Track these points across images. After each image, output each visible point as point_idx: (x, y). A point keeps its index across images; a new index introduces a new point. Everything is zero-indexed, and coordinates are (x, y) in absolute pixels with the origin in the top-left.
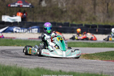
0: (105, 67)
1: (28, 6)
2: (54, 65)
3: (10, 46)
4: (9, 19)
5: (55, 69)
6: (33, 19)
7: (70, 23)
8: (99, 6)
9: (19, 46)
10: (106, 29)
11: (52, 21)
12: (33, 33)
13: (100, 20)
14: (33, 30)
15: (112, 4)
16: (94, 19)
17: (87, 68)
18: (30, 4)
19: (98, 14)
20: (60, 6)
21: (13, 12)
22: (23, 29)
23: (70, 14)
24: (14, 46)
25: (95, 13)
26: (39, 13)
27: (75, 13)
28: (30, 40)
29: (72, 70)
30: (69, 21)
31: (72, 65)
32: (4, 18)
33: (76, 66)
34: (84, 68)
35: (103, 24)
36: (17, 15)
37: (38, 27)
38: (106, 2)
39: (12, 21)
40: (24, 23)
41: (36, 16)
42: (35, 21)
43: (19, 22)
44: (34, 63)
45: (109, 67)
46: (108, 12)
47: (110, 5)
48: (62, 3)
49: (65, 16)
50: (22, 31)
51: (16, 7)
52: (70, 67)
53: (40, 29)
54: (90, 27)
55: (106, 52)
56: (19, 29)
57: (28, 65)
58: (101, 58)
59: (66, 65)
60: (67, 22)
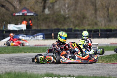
0: (111, 69)
1: (32, 14)
2: (62, 70)
3: (18, 53)
4: (15, 27)
5: (63, 73)
6: (38, 26)
7: (73, 28)
8: (99, 11)
9: (26, 52)
10: (108, 33)
11: (55, 28)
12: (38, 40)
13: (102, 25)
14: (38, 36)
15: (112, 8)
16: (96, 24)
17: (94, 72)
18: (34, 12)
19: (99, 19)
20: (62, 12)
21: (18, 20)
22: (29, 37)
23: (73, 20)
24: (22, 53)
25: (96, 18)
26: (43, 20)
27: (78, 19)
28: (36, 46)
29: (80, 73)
30: (72, 27)
31: (79, 69)
32: (10, 27)
33: (83, 69)
34: (91, 72)
35: (105, 28)
36: (22, 23)
37: (43, 33)
38: (106, 7)
39: (17, 30)
40: (29, 30)
41: (40, 24)
42: (39, 28)
43: (25, 30)
44: (43, 69)
45: (114, 69)
46: (108, 17)
47: (110, 9)
48: (65, 10)
49: (68, 22)
50: (28, 38)
51: (21, 16)
52: (77, 71)
53: (44, 36)
54: (93, 32)
55: (110, 55)
56: (25, 37)
57: (37, 70)
58: (106, 61)
59: (74, 69)
60: (70, 28)
